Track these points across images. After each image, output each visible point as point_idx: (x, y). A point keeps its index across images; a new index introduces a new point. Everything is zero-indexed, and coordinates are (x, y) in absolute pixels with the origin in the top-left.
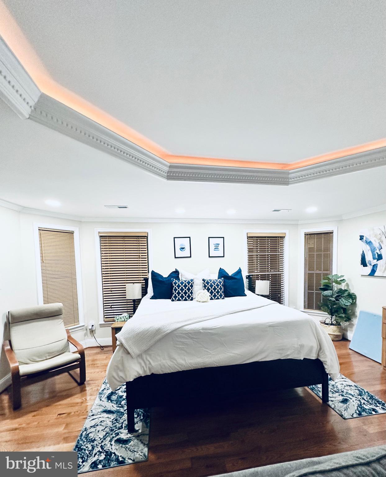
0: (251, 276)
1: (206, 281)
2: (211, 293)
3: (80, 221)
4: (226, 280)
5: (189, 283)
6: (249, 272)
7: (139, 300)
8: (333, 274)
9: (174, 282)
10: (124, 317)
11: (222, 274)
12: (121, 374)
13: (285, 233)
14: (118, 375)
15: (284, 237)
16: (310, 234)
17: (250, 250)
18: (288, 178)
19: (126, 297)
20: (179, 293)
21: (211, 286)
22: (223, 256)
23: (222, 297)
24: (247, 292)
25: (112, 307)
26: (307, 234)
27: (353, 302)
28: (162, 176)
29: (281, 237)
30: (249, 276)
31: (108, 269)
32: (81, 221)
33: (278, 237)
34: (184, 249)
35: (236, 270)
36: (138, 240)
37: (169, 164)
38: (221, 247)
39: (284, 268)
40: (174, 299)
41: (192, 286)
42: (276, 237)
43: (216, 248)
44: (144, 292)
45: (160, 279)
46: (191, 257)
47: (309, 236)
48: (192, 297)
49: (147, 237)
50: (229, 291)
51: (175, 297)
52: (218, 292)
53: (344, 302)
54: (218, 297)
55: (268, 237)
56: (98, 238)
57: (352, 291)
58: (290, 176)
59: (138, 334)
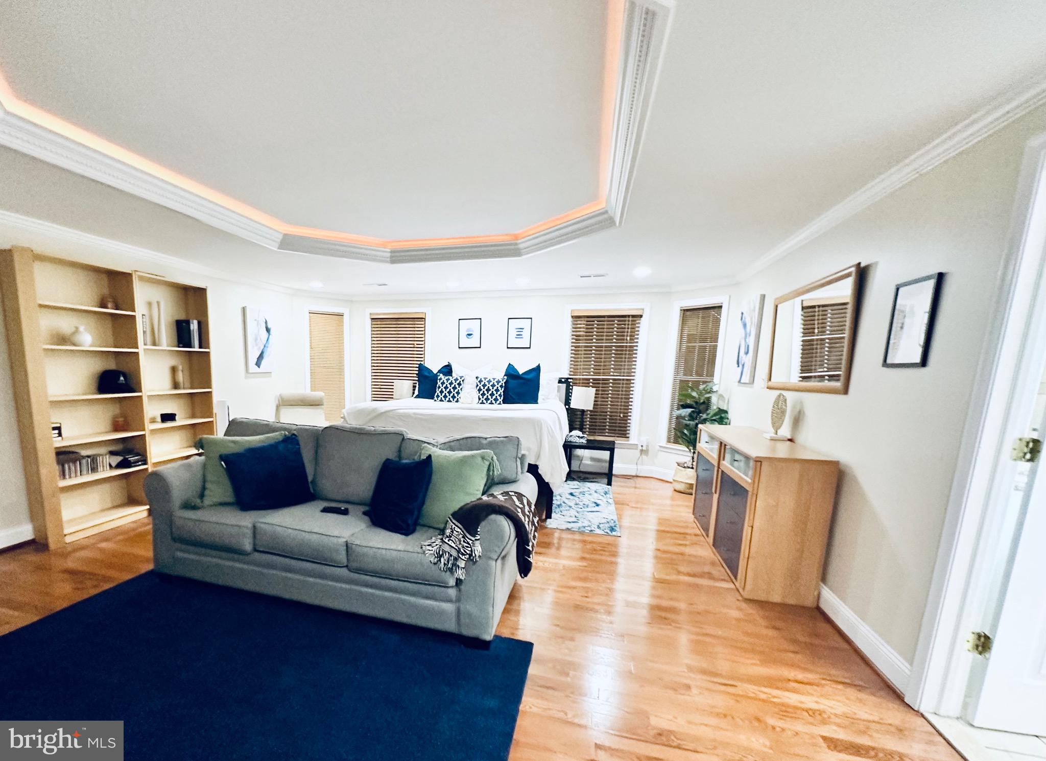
0: (569, 380)
1: (479, 379)
3: (349, 301)
4: (510, 380)
11: (509, 371)
13: (643, 310)
15: (641, 316)
16: (688, 310)
17: (576, 338)
21: (484, 386)
22: (529, 347)
23: (498, 402)
26: (685, 310)
28: (386, 262)
29: (633, 316)
30: (566, 379)
31: (378, 360)
32: (352, 301)
33: (629, 316)
34: (471, 336)
36: (414, 323)
37: (389, 250)
38: (526, 333)
39: (636, 370)
41: (460, 384)
43: (519, 336)
45: (426, 374)
47: (687, 313)
48: (457, 399)
49: (425, 319)
50: (511, 396)
51: (438, 396)
54: (491, 401)
56: (369, 321)
59: (359, 410)
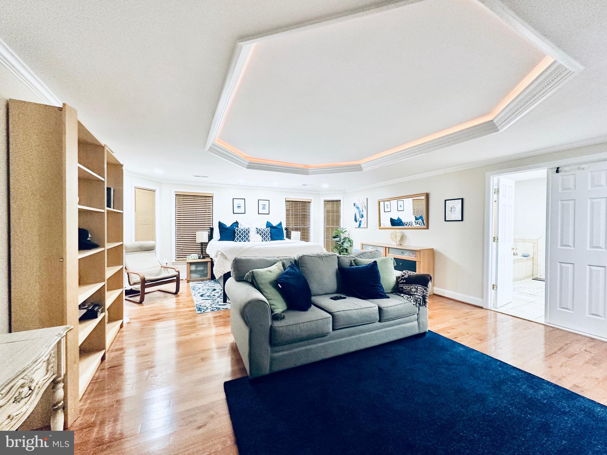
0: (288, 229)
1: (258, 229)
2: (262, 237)
4: (271, 229)
5: (247, 230)
6: (287, 226)
7: (206, 244)
8: (341, 228)
9: (236, 229)
10: (194, 256)
11: (269, 225)
12: (223, 269)
13: (311, 200)
14: (220, 269)
15: (311, 202)
16: (327, 201)
17: (287, 210)
18: (308, 172)
19: (196, 242)
20: (240, 237)
21: (262, 232)
22: (269, 213)
23: (269, 240)
24: (285, 238)
25: (183, 249)
26: (325, 201)
27: (351, 244)
29: (308, 202)
30: (287, 228)
31: (181, 219)
32: (161, 183)
34: (240, 208)
35: (278, 223)
36: (206, 199)
37: (249, 162)
38: (267, 207)
39: (310, 224)
40: (236, 240)
41: (249, 232)
42: (305, 202)
43: (264, 208)
44: (211, 237)
45: (226, 227)
46: (245, 213)
48: (249, 240)
49: (212, 197)
50: (274, 237)
51: (238, 239)
52: (267, 236)
53: (346, 245)
54: (267, 239)
55: (300, 202)
56: (174, 196)
57: (351, 238)
58: (309, 171)
